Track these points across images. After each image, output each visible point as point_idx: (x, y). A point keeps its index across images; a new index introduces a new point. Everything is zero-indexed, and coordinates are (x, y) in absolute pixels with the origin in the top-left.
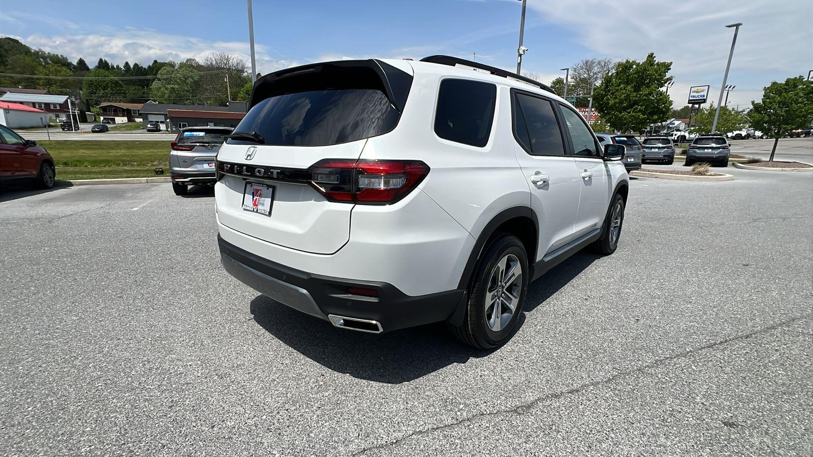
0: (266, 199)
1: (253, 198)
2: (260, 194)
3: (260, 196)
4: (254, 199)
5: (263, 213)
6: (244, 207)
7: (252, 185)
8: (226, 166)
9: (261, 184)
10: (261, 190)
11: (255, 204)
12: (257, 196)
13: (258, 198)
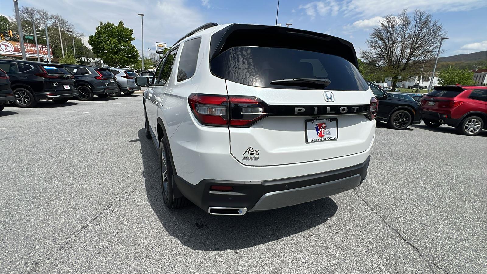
0: (330, 129)
1: (317, 131)
2: (324, 127)
3: (325, 128)
4: (319, 131)
5: (332, 139)
6: (309, 141)
7: (314, 121)
8: (299, 110)
9: (324, 119)
10: (324, 124)
11: (321, 135)
12: (322, 129)
13: (322, 130)
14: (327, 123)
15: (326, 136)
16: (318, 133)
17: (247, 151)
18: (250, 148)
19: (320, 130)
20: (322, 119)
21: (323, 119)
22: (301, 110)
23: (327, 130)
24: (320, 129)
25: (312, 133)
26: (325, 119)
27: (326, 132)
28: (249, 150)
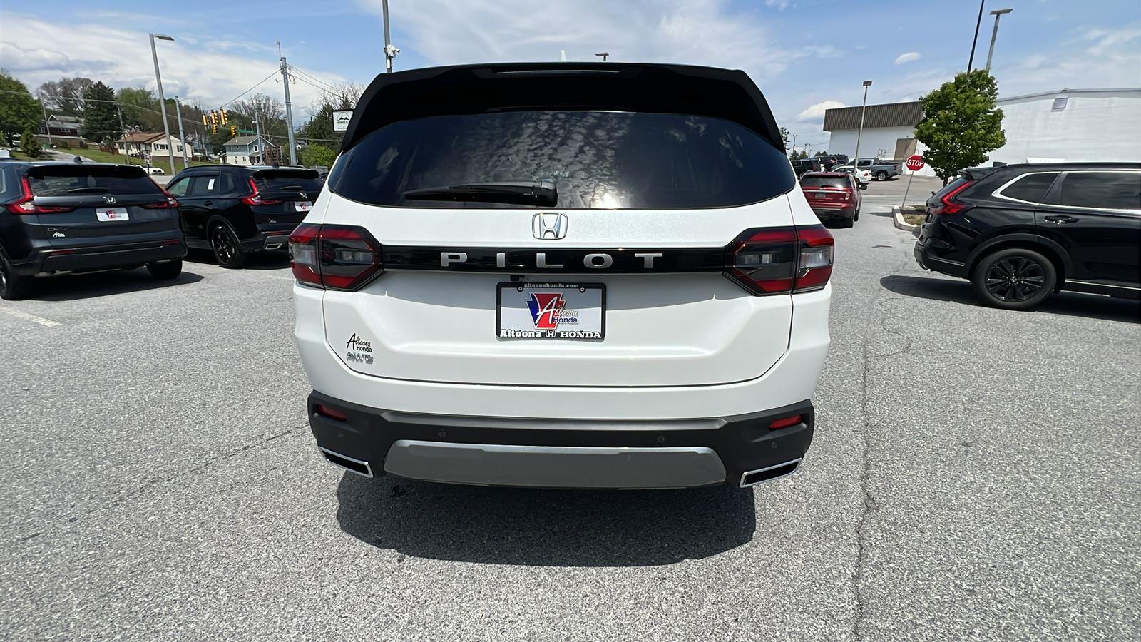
0: (579, 310)
1: (534, 312)
2: (558, 303)
3: (560, 305)
4: (540, 313)
5: (582, 336)
6: (503, 333)
7: (523, 287)
8: (450, 257)
9: (557, 284)
10: (558, 296)
11: (544, 323)
12: (549, 308)
13: (552, 310)
14: (570, 294)
15: (561, 328)
16: (535, 317)
17: (350, 341)
18: (354, 335)
19: (544, 311)
20: (550, 284)
21: (553, 284)
22: (458, 257)
23: (566, 313)
24: (542, 308)
25: (518, 317)
26: (562, 283)
27: (563, 317)
28: (353, 340)
